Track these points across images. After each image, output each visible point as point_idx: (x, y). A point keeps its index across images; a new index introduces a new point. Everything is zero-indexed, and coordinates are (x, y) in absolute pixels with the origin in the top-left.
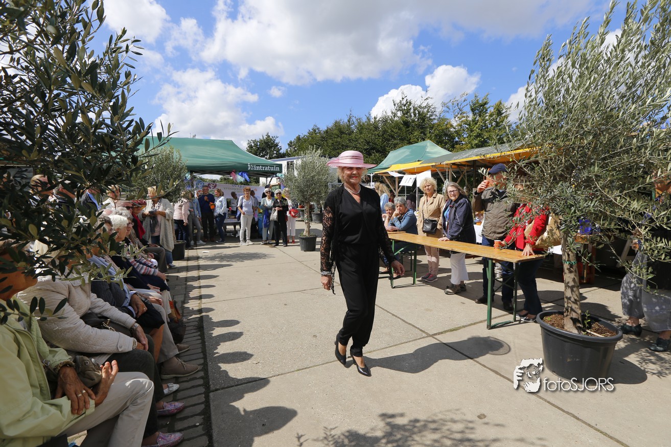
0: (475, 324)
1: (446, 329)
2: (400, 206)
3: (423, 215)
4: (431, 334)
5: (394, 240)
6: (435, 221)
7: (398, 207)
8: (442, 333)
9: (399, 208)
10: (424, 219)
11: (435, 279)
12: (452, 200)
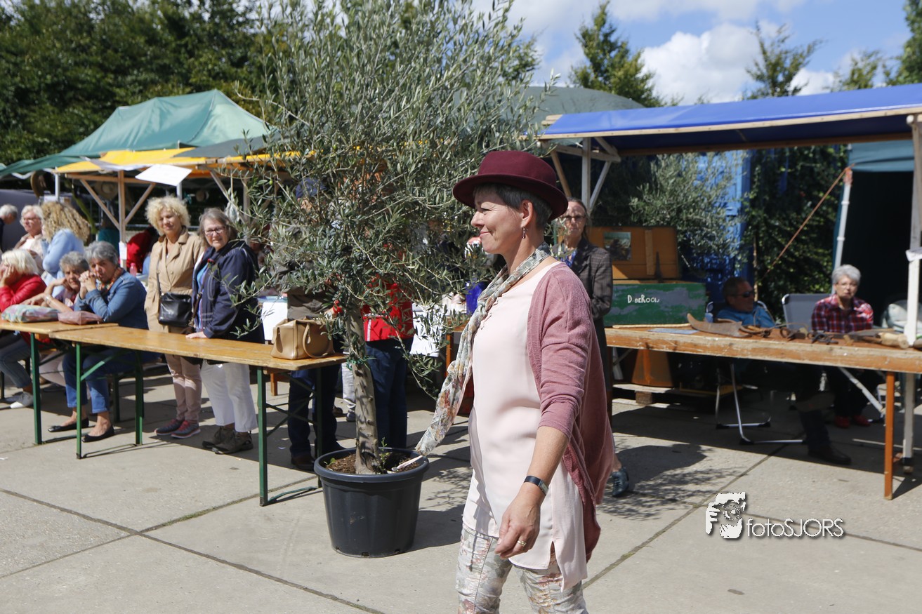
0: (241, 500)
1: (175, 518)
2: (101, 263)
3: (159, 283)
4: (138, 530)
5: (80, 343)
6: (187, 297)
7: (94, 266)
8: (164, 525)
9: (97, 268)
10: (160, 293)
11: (195, 430)
12: (214, 249)
